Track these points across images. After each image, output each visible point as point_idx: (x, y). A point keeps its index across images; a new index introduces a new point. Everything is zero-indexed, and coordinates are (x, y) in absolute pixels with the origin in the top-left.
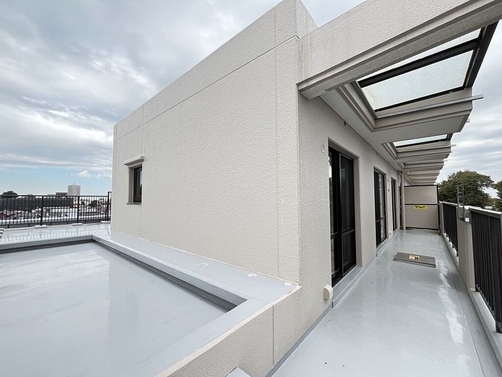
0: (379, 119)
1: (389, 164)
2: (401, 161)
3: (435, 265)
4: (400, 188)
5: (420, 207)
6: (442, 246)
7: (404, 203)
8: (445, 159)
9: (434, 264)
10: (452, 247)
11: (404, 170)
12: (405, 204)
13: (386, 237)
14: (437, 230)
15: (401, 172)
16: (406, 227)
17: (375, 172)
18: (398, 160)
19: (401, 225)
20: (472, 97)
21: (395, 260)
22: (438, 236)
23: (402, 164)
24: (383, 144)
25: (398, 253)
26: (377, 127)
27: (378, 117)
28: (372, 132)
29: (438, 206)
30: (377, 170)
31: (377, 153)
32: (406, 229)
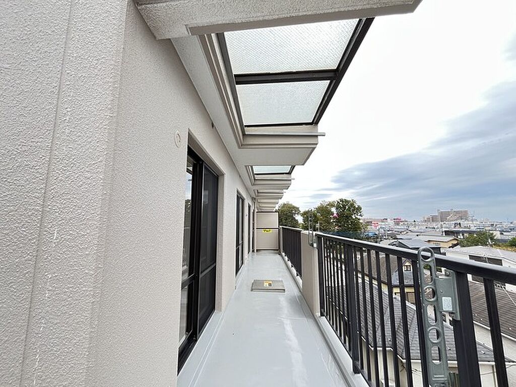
0: (248, 135)
1: (247, 189)
2: (256, 188)
3: (284, 290)
4: (254, 213)
5: (267, 231)
6: (284, 266)
7: (255, 228)
8: (284, 190)
9: (283, 288)
10: (291, 266)
11: (257, 198)
12: (257, 229)
13: (242, 263)
14: (277, 250)
15: (255, 199)
16: (257, 250)
17: (237, 196)
18: (254, 187)
19: (253, 248)
20: (317, 133)
21: (252, 290)
22: (279, 256)
23: (256, 191)
24: (246, 166)
25: (254, 280)
26: (245, 143)
27: (246, 133)
28: (239, 148)
29: (279, 229)
30: (240, 194)
31: (240, 176)
32: (257, 252)
